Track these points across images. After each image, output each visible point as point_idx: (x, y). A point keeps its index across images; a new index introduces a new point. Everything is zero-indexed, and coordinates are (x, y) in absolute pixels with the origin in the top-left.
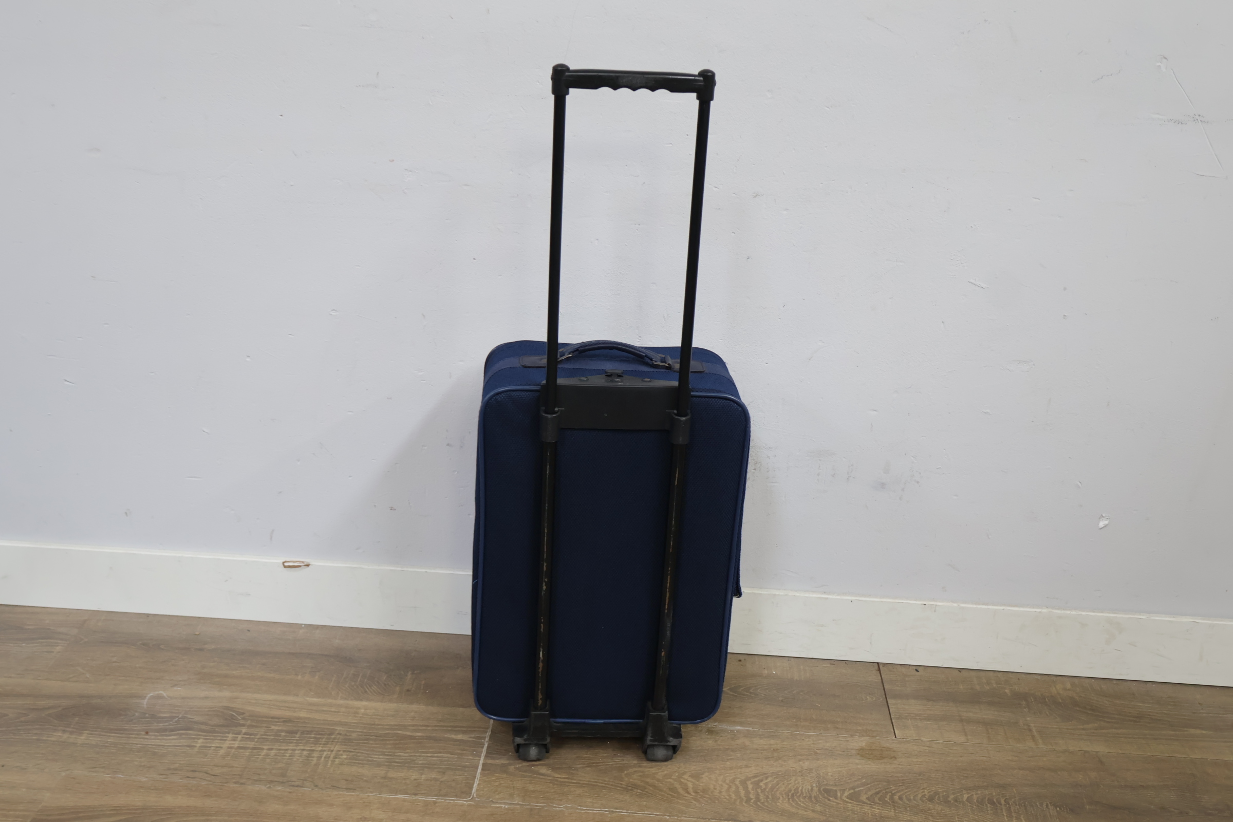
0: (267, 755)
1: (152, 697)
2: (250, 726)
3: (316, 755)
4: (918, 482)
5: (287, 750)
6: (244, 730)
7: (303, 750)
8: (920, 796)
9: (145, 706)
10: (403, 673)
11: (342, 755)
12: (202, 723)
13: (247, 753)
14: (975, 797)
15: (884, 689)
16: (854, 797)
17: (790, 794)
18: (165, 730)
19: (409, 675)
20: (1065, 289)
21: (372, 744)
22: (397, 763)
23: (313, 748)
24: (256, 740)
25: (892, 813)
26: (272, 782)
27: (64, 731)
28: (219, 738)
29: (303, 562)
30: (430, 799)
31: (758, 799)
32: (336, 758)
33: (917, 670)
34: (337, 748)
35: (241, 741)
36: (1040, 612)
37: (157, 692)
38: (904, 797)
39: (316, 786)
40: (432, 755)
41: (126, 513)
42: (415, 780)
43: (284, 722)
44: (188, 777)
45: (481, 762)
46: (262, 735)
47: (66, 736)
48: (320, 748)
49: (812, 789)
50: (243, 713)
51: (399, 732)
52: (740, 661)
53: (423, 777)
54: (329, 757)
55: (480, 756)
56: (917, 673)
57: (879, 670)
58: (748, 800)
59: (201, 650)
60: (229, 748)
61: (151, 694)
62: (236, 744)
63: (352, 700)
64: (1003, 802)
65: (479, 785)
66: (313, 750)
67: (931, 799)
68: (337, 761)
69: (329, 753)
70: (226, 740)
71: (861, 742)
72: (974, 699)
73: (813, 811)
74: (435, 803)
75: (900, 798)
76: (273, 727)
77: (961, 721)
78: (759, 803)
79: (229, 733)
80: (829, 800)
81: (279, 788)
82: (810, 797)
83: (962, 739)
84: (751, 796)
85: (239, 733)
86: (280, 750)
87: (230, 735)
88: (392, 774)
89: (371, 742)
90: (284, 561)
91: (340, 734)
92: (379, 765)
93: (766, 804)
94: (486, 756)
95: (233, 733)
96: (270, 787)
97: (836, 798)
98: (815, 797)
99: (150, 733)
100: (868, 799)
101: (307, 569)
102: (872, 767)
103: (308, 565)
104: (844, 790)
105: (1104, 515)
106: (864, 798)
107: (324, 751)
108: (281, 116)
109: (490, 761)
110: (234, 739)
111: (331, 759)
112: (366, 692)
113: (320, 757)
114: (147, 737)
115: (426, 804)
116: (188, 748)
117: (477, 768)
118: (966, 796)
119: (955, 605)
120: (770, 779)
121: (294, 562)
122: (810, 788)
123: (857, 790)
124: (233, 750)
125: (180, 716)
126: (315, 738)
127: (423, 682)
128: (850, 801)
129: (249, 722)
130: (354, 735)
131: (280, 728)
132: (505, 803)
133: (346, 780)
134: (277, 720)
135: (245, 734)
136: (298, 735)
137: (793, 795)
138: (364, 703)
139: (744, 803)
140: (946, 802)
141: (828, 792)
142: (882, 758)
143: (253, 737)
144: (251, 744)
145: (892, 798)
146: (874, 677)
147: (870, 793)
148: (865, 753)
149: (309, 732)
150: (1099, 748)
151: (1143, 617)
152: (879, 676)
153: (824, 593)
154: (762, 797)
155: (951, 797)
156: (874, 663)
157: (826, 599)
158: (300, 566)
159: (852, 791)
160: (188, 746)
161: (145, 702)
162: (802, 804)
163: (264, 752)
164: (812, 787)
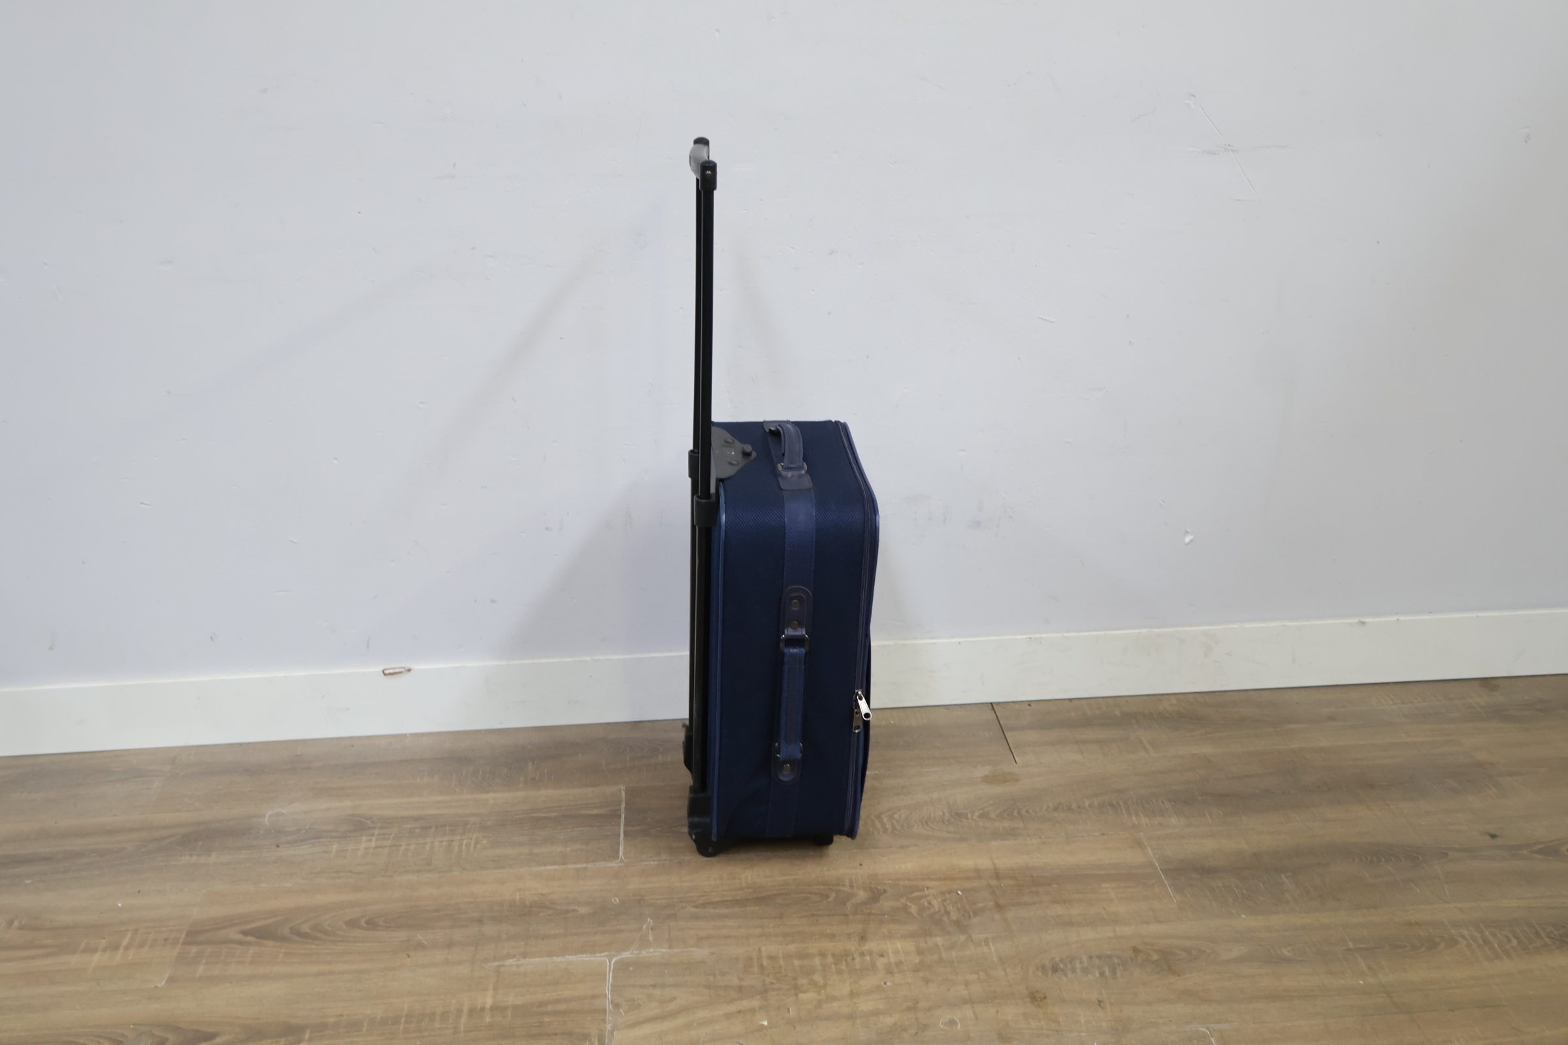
0: (407, 850)
1: (273, 815)
2: (381, 828)
3: (456, 844)
4: (1011, 517)
5: (425, 843)
6: (376, 832)
7: (442, 841)
8: (1045, 808)
9: (267, 823)
10: (522, 764)
11: (482, 841)
12: (332, 831)
13: (386, 851)
14: (1096, 803)
15: (1000, 724)
17: (924, 821)
18: (296, 842)
19: (530, 766)
20: (1128, 316)
21: (509, 828)
22: (539, 840)
23: (452, 838)
24: (391, 839)
25: (1021, 825)
26: (419, 871)
27: (191, 855)
28: (354, 842)
29: (404, 668)
30: (579, 866)
31: (894, 828)
32: (477, 844)
33: (1029, 705)
34: (475, 836)
35: (376, 840)
36: (1140, 633)
37: (275, 811)
38: (1030, 811)
39: (464, 869)
40: (572, 830)
41: (212, 638)
42: (561, 852)
43: (415, 820)
44: (333, 878)
45: (622, 830)
46: (396, 834)
47: (194, 859)
48: (459, 838)
49: (944, 815)
50: (371, 818)
53: (568, 849)
54: (470, 844)
55: (619, 826)
56: (1029, 707)
57: (993, 709)
58: (885, 830)
59: (308, 768)
60: (366, 848)
61: (270, 813)
62: (373, 844)
63: (478, 793)
64: (1122, 804)
65: (624, 849)
66: (452, 841)
67: (1056, 809)
68: (479, 846)
69: (469, 841)
70: (360, 843)
71: (985, 770)
72: (1087, 722)
73: (948, 832)
74: (586, 868)
75: (1027, 812)
76: (405, 826)
77: (1077, 742)
78: (896, 832)
79: (362, 836)
80: (961, 821)
81: (428, 875)
82: (943, 821)
83: (1078, 757)
85: (373, 835)
86: (418, 844)
87: (364, 838)
88: (536, 850)
89: (508, 826)
90: (383, 668)
91: (475, 824)
92: (521, 845)
93: (902, 832)
94: (625, 825)
95: (367, 836)
96: (418, 876)
97: (967, 818)
98: (947, 821)
99: (280, 846)
100: (997, 816)
101: (409, 675)
102: (998, 790)
103: (409, 670)
104: (973, 812)
105: (1188, 531)
106: (993, 815)
107: (463, 840)
108: (359, 213)
109: (630, 828)
110: (370, 841)
111: (472, 845)
112: (490, 785)
113: (460, 846)
114: (278, 849)
115: (577, 871)
116: (325, 854)
117: (619, 836)
118: (1087, 803)
119: (1059, 635)
120: (902, 811)
121: (394, 669)
122: (942, 814)
123: (986, 810)
124: (371, 850)
125: (307, 828)
126: (450, 830)
127: (546, 770)
128: (980, 820)
129: (379, 825)
130: (489, 823)
131: (413, 826)
132: (653, 861)
133: (493, 861)
134: (406, 820)
135: (378, 835)
136: (433, 830)
137: (926, 822)
138: (491, 795)
139: (882, 834)
140: (1070, 809)
141: (959, 815)
142: (1006, 781)
143: (387, 836)
144: (388, 843)
145: (1019, 813)
146: (989, 715)
147: (998, 812)
148: (987, 780)
149: (444, 826)
150: (1207, 750)
151: (1236, 626)
152: (994, 715)
153: (933, 638)
154: (898, 827)
155: (1074, 806)
156: (987, 703)
157: (935, 643)
158: (401, 672)
159: (981, 812)
160: (326, 852)
161: (266, 821)
162: (936, 828)
163: (403, 848)
164: (944, 813)
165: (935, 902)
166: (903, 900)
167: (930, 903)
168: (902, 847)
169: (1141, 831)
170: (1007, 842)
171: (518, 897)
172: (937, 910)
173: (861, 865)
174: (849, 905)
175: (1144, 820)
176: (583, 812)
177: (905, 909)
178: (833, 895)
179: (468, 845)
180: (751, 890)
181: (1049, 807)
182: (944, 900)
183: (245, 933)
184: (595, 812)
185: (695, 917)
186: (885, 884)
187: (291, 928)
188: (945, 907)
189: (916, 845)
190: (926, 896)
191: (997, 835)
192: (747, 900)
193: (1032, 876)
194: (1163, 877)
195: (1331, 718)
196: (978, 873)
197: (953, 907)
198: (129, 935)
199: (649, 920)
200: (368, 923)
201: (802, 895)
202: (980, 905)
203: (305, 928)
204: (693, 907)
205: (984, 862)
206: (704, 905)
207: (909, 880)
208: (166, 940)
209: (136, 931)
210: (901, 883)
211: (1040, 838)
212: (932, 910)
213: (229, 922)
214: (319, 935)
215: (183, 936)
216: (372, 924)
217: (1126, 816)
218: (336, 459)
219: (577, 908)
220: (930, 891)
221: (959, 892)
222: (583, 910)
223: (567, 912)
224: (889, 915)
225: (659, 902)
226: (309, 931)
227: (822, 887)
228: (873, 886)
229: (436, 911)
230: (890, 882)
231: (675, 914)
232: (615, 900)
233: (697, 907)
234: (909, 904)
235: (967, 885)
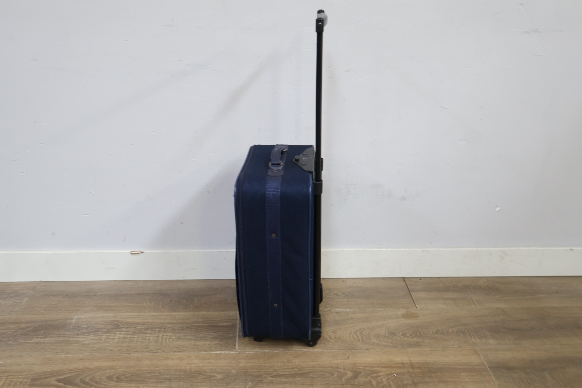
0: (137, 340)
1: (77, 319)
2: (126, 328)
3: (160, 338)
4: (419, 196)
5: (146, 337)
6: (124, 330)
7: (154, 336)
8: (431, 332)
9: (74, 323)
10: (192, 298)
11: (172, 337)
12: (104, 329)
13: (128, 340)
14: (455, 330)
15: (408, 289)
16: (404, 335)
17: (376, 336)
18: (86, 333)
19: (196, 299)
20: (481, 107)
21: (185, 331)
22: (199, 338)
24: (131, 334)
25: (421, 340)
26: (142, 351)
27: (37, 338)
28: (113, 334)
29: (140, 251)
30: (217, 352)
31: (363, 339)
32: (170, 338)
33: (421, 279)
34: (170, 334)
35: (124, 335)
36: (472, 250)
37: (78, 317)
39: (164, 351)
40: (214, 333)
41: (53, 234)
42: (209, 345)
43: (142, 324)
44: (102, 353)
45: (237, 334)
46: (133, 331)
47: (39, 340)
48: (162, 335)
49: (385, 333)
50: (122, 322)
51: (197, 324)
52: (343, 281)
53: (212, 343)
54: (167, 338)
55: (236, 332)
57: (404, 280)
58: (359, 340)
59: (95, 296)
60: (119, 338)
61: (76, 317)
62: (122, 336)
63: (171, 312)
64: (467, 331)
65: (238, 344)
66: (159, 336)
67: (437, 333)
68: (171, 340)
69: (167, 336)
70: (116, 335)
71: (402, 312)
72: (446, 289)
73: (388, 342)
74: (220, 354)
75: (424, 334)
76: (137, 327)
77: (443, 299)
78: (364, 341)
79: (117, 332)
80: (394, 337)
81: (146, 354)
82: (385, 337)
83: (445, 307)
84: (360, 338)
85: (122, 331)
86: (143, 337)
87: (118, 333)
88: (198, 343)
89: (185, 330)
90: (131, 251)
91: (170, 328)
92: (191, 340)
93: (367, 341)
94: (239, 332)
95: (120, 332)
96: (142, 354)
97: (396, 336)
98: (388, 337)
99: (79, 335)
100: (410, 335)
101: (142, 254)
102: (410, 321)
103: (142, 252)
104: (399, 333)
105: (498, 205)
106: (408, 335)
107: (164, 336)
108: (126, 41)
110: (120, 334)
111: (168, 339)
112: (177, 308)
113: (162, 339)
114: (78, 337)
115: (216, 355)
116: (99, 340)
117: (236, 337)
118: (451, 330)
119: (436, 249)
120: (366, 330)
121: (136, 251)
122: (384, 333)
123: (405, 332)
124: (121, 339)
125: (92, 326)
126: (158, 330)
127: (203, 302)
128: (402, 337)
129: (125, 326)
130: (176, 328)
131: (141, 328)
132: (252, 351)
133: (177, 348)
134: (138, 324)
135: (125, 331)
136: (150, 330)
137: (378, 337)
138: (178, 313)
139: (357, 342)
140: (443, 333)
141: (392, 334)
142: (413, 317)
143: (129, 332)
144: (129, 336)
145: (420, 334)
146: (403, 284)
147: (410, 333)
148: (405, 316)
149: (155, 328)
150: (502, 306)
151: (515, 248)
152: (405, 283)
153: (380, 248)
154: (364, 338)
155: (445, 331)
156: (402, 278)
157: (381, 251)
158: (139, 253)
159: (402, 333)
160: (99, 339)
161: (73, 321)
162: (382, 340)
163: (136, 339)
164: (385, 332)
165: (384, 379)
166: (369, 378)
167: (382, 380)
168: (367, 349)
169: (477, 346)
170: (416, 349)
171: (188, 368)
172: (385, 384)
173: (348, 358)
174: (343, 379)
175: (478, 341)
176: (220, 324)
177: (370, 382)
178: (336, 374)
179: (166, 339)
180: (298, 369)
181: (433, 332)
182: (388, 379)
183: (59, 381)
184: (225, 324)
185: (271, 383)
186: (360, 369)
187: (81, 379)
188: (388, 382)
189: (374, 349)
190: (379, 376)
191: (410, 345)
192: (296, 374)
193: (428, 368)
194: (489, 371)
195: (557, 292)
196: (403, 365)
197: (393, 382)
198: (4, 379)
199: (250, 383)
200: (117, 378)
201: (321, 373)
202: (405, 382)
203: (87, 380)
204: (270, 377)
205: (404, 359)
206: (275, 376)
207: (371, 367)
208: (21, 382)
209: (8, 376)
210: (368, 368)
211: (431, 347)
212: (383, 384)
213: (52, 374)
214: (94, 383)
215: (29, 381)
216: (119, 379)
217: (469, 338)
218: (112, 156)
219: (216, 375)
220: (381, 373)
221: (395, 375)
222: (219, 376)
223: (211, 377)
224: (363, 386)
225: (254, 374)
226: (89, 381)
227: (331, 369)
228: (354, 370)
229: (150, 373)
230: (362, 368)
231: (262, 381)
232: (234, 372)
233: (272, 377)
234: (372, 380)
235: (399, 371)
